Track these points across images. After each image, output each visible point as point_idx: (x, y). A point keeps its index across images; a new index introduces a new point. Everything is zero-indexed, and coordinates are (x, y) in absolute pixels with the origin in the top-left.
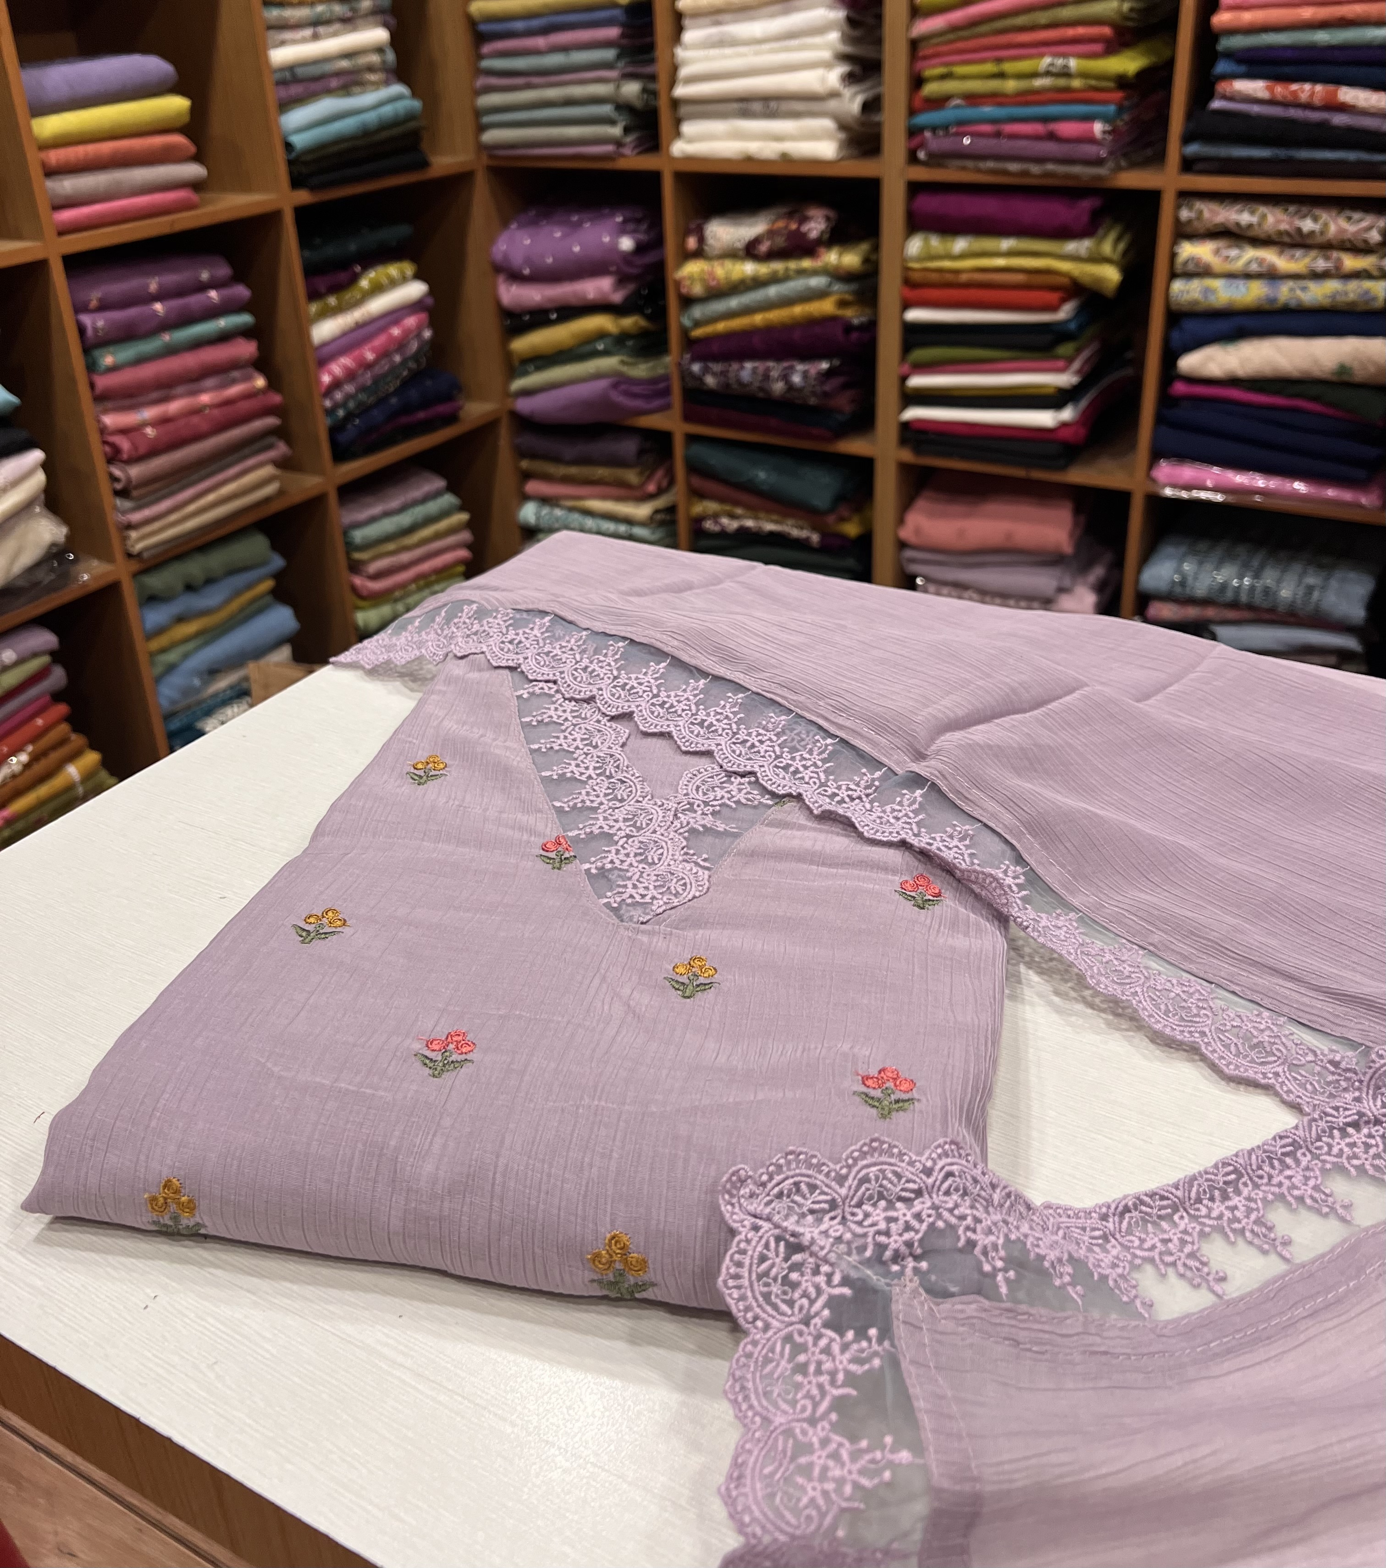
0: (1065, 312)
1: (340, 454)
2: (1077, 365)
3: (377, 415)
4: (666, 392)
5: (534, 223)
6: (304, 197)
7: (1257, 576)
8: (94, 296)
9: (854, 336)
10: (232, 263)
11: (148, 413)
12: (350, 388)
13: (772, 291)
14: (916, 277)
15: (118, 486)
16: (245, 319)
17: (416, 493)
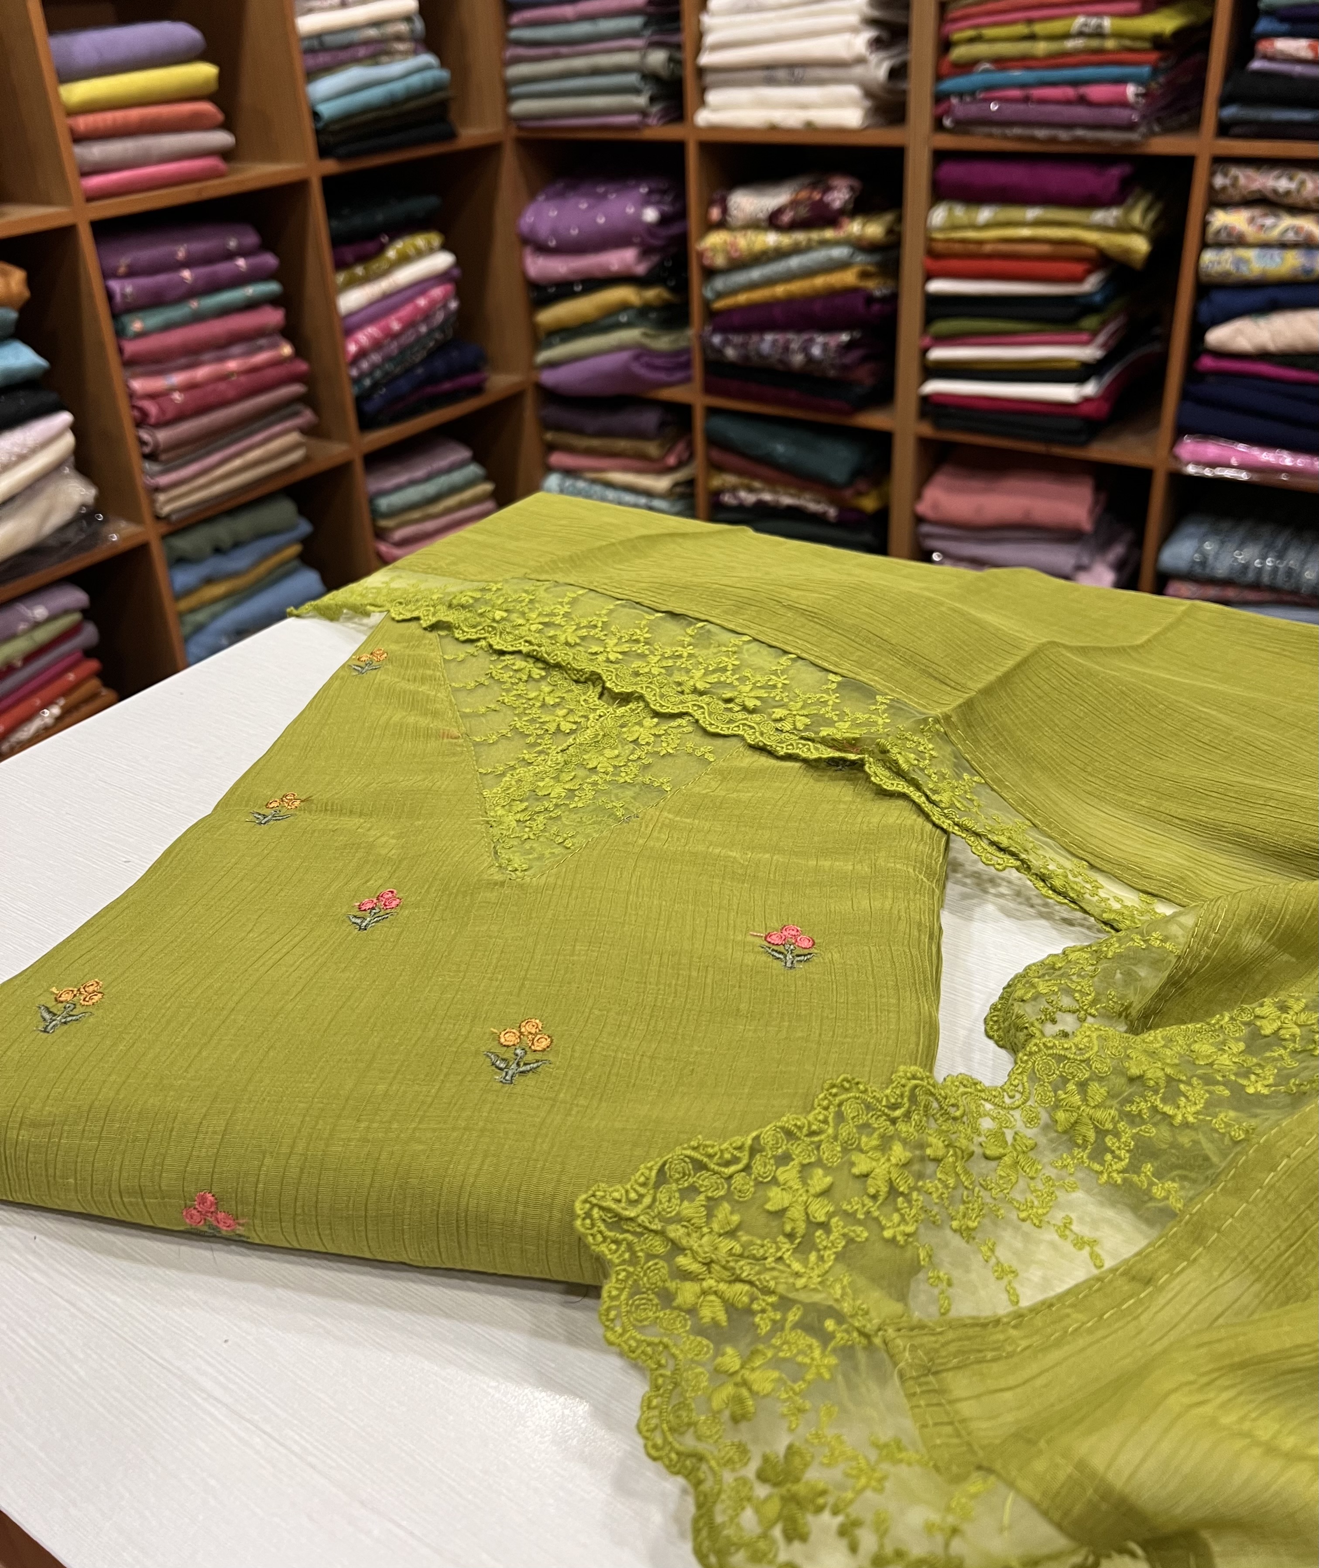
0: (1090, 284)
1: (366, 423)
2: (1101, 338)
3: (404, 385)
4: (687, 365)
5: (561, 195)
6: (331, 166)
7: (1280, 556)
8: (123, 263)
9: (876, 308)
10: (260, 230)
11: (176, 379)
12: (376, 358)
13: (794, 262)
14: (939, 247)
15: (147, 450)
16: (272, 287)
17: (443, 463)
